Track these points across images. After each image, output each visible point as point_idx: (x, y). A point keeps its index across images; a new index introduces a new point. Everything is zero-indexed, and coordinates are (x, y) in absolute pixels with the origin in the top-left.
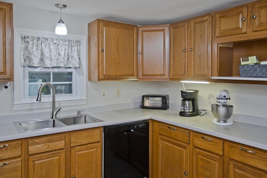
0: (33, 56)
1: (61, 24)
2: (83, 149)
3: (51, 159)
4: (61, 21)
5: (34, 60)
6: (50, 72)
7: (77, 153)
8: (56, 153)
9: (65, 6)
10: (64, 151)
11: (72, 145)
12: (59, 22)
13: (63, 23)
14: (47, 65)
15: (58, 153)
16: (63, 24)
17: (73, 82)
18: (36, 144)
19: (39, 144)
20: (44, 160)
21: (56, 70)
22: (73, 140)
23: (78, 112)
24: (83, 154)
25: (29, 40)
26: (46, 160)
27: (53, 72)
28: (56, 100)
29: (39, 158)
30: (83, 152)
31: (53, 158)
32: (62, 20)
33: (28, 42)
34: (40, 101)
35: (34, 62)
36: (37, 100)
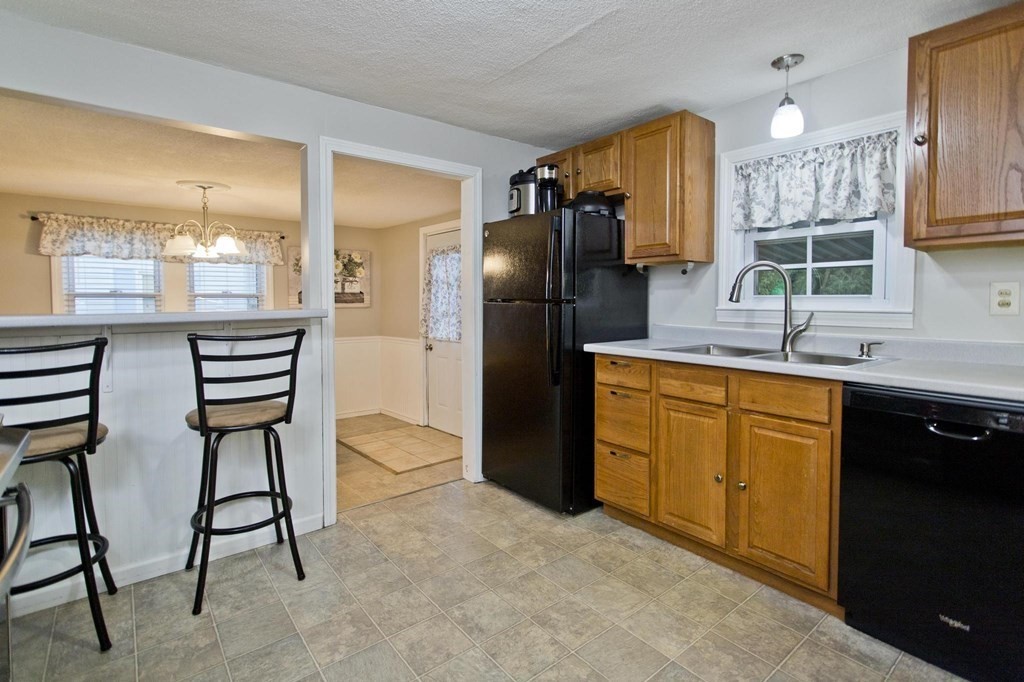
0: (753, 204)
1: (787, 107)
2: (770, 427)
3: (697, 418)
4: (788, 100)
5: (755, 214)
6: (806, 238)
7: (756, 430)
8: (707, 411)
9: (798, 57)
10: (723, 412)
11: (745, 405)
12: (782, 104)
13: (791, 102)
14: (783, 221)
15: (711, 411)
16: (791, 106)
17: (876, 262)
18: (671, 377)
19: (676, 379)
20: (684, 416)
21: (821, 231)
22: (745, 393)
23: (862, 346)
24: (772, 440)
25: (750, 170)
26: (689, 417)
27: (813, 237)
28: (793, 308)
29: (677, 408)
30: (771, 434)
31: (702, 419)
32: (790, 96)
33: (749, 175)
34: (738, 301)
35: (753, 218)
36: (731, 299)
